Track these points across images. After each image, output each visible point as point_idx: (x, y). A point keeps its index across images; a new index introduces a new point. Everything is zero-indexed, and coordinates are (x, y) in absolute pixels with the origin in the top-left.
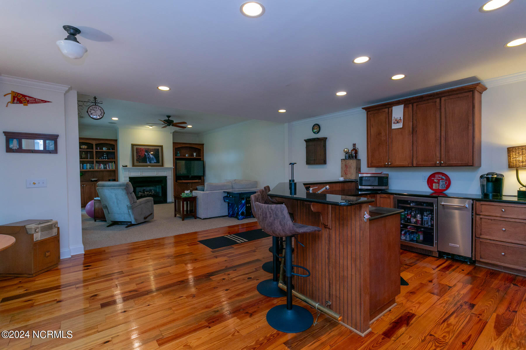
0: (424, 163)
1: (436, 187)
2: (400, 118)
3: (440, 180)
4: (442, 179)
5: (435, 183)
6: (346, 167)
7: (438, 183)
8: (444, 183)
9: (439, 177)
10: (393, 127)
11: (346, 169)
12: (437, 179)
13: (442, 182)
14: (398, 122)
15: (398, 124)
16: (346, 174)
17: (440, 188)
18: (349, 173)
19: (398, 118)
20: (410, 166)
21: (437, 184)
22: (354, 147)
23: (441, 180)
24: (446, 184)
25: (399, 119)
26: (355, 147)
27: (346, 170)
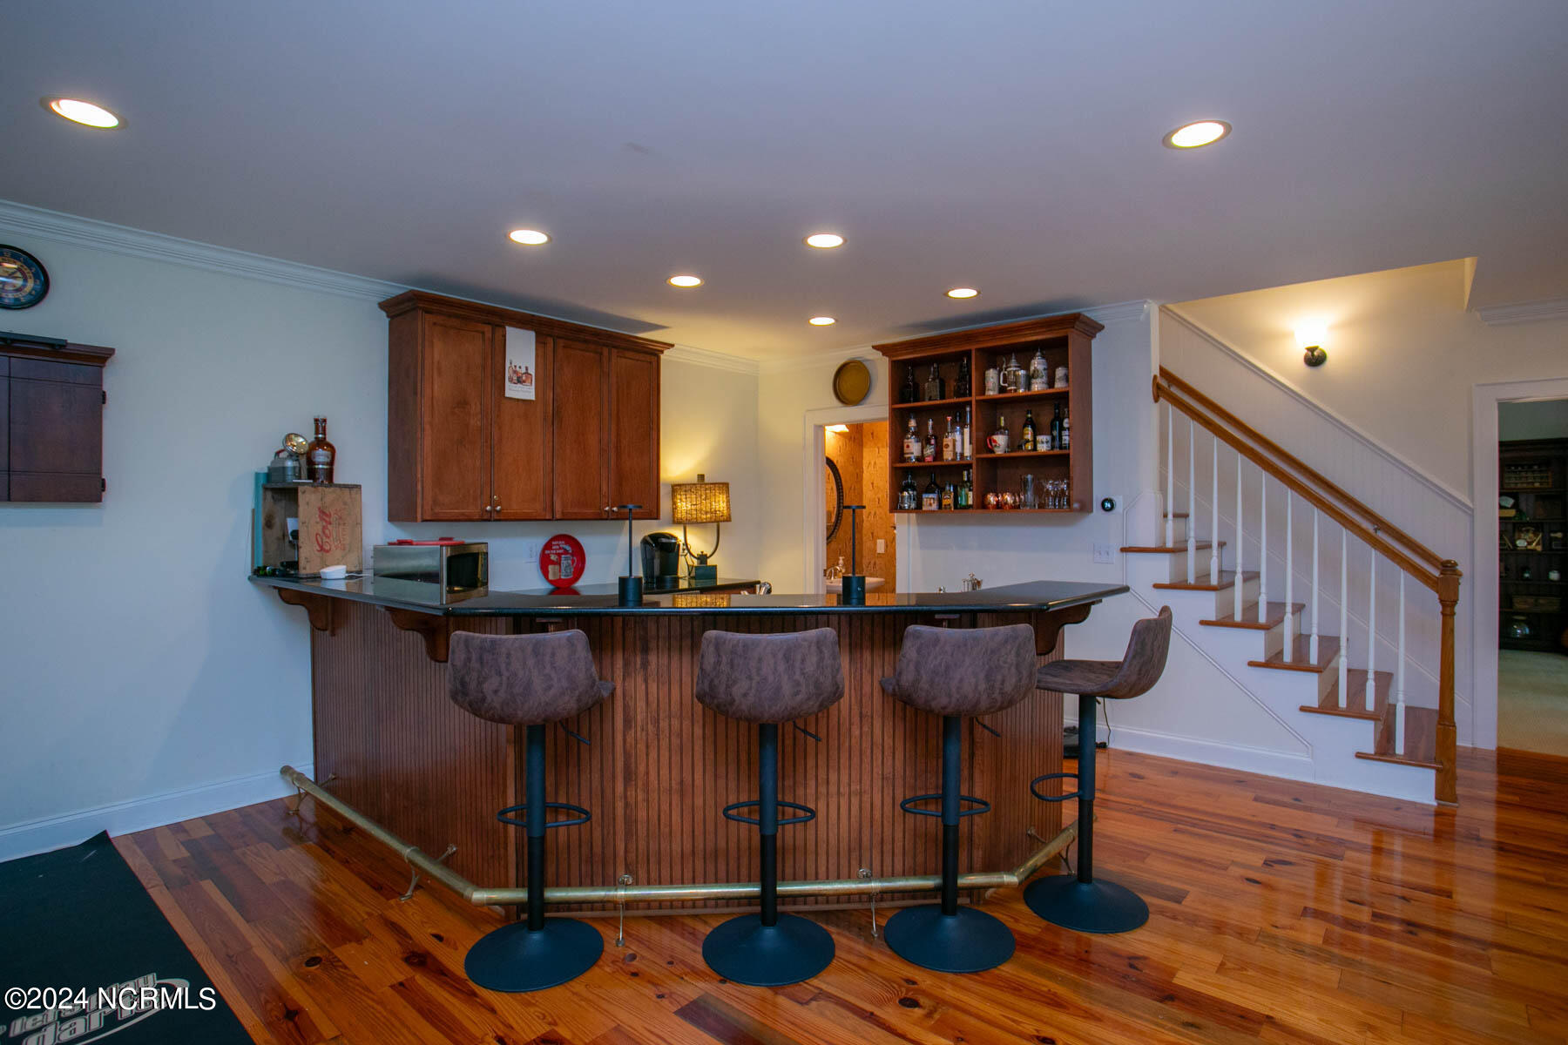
0: (576, 510)
1: (554, 574)
2: (527, 369)
3: (562, 554)
4: (566, 552)
5: (553, 563)
6: (322, 519)
7: (558, 563)
8: (570, 562)
9: (560, 548)
10: (508, 394)
11: (324, 528)
12: (556, 554)
13: (566, 559)
14: (520, 381)
15: (519, 385)
16: (322, 549)
17: (562, 577)
18: (337, 547)
19: (520, 367)
20: (547, 518)
21: (557, 567)
22: (317, 433)
23: (563, 556)
24: (573, 563)
25: (523, 370)
26: (324, 433)
27: (324, 532)
